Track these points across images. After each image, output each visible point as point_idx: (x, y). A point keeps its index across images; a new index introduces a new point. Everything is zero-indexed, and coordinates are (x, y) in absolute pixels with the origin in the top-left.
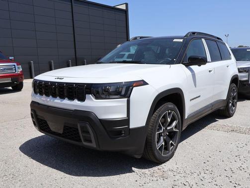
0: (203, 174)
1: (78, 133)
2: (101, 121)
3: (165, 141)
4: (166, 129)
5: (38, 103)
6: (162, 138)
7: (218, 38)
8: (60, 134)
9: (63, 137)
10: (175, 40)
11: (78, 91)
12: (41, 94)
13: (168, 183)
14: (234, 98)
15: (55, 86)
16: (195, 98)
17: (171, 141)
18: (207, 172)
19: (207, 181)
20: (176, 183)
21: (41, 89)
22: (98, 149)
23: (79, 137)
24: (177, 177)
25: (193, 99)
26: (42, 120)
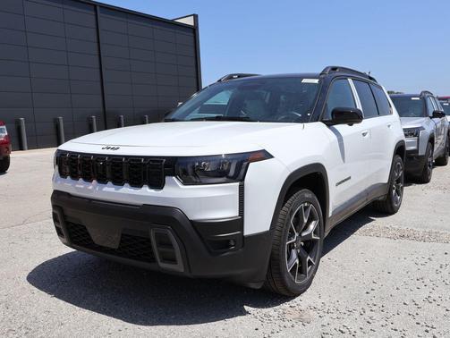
0: (368, 313)
1: (151, 247)
2: (194, 223)
3: (299, 257)
4: (300, 235)
5: (68, 195)
6: (294, 251)
7: (371, 78)
8: (113, 250)
9: (119, 255)
10: (304, 81)
11: (151, 171)
12: (75, 177)
13: (313, 330)
14: (398, 181)
15: (104, 162)
16: (343, 181)
17: (309, 258)
18: (374, 308)
19: (377, 324)
20: (327, 330)
21: (74, 167)
22: (188, 275)
23: (152, 253)
24: (326, 319)
25: (340, 183)
26: (76, 225)
